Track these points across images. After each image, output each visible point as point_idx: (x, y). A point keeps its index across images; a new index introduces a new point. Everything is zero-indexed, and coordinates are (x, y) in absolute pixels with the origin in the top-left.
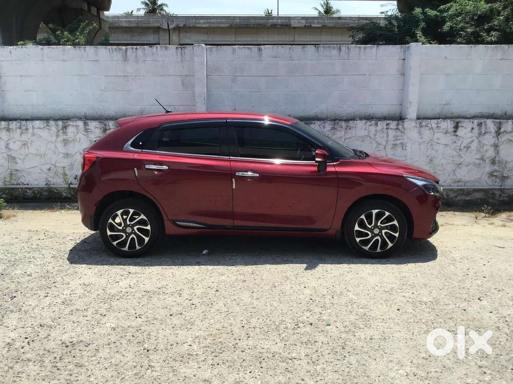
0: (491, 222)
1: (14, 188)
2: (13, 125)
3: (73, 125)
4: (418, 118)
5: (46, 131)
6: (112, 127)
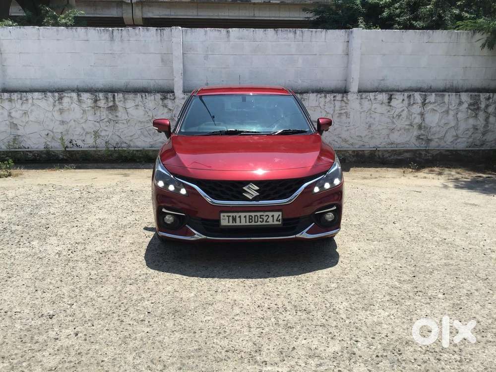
0: (415, 175)
1: (16, 151)
2: (15, 96)
3: (68, 97)
4: (359, 91)
5: (44, 101)
6: (101, 98)
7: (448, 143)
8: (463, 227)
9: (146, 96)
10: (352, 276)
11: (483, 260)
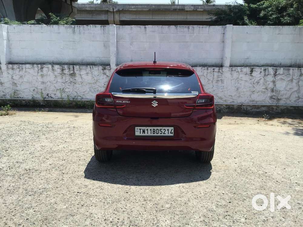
0: (266, 123)
1: (16, 100)
2: (15, 66)
3: (46, 67)
4: (230, 66)
5: (32, 70)
6: (66, 68)
7: (292, 101)
8: (284, 164)
9: (93, 67)
10: (184, 199)
11: (288, 192)
